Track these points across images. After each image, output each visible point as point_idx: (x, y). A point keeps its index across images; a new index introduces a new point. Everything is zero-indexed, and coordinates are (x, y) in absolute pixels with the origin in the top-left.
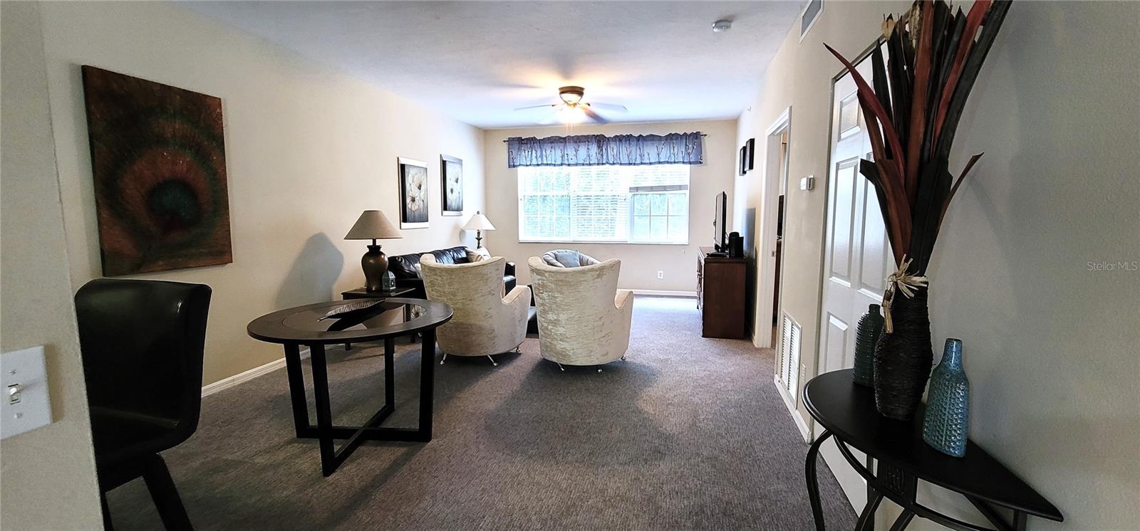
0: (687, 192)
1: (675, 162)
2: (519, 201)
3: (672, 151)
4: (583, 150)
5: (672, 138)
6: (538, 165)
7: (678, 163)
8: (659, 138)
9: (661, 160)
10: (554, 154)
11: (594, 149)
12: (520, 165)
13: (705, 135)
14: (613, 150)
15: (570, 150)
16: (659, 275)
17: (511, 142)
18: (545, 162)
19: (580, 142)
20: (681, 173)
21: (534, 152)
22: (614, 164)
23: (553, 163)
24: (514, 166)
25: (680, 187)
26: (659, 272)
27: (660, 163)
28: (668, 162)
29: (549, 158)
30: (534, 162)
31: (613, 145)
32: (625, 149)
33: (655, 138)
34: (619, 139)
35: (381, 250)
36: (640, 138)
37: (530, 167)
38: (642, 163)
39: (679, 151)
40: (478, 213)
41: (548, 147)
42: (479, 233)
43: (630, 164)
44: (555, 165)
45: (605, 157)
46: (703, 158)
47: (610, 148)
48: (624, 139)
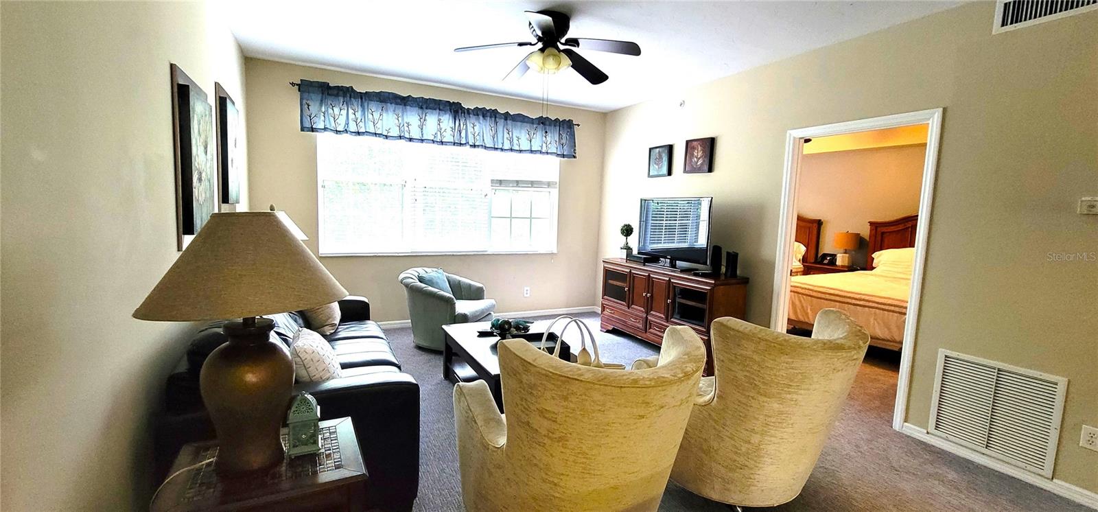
0: (555, 192)
1: (546, 153)
2: (320, 190)
3: (545, 138)
4: (432, 119)
5: (543, 122)
6: (358, 133)
7: (549, 154)
8: (529, 120)
9: (533, 148)
10: (388, 120)
11: (448, 121)
12: (325, 129)
13: (578, 125)
14: (474, 126)
15: (412, 118)
16: (525, 292)
17: (305, 87)
18: (371, 130)
19: (427, 108)
20: (549, 167)
21: (351, 111)
22: (475, 146)
23: (385, 133)
24: (313, 130)
25: (549, 184)
26: (526, 288)
27: (532, 151)
28: (539, 152)
29: (378, 125)
30: (353, 128)
31: (473, 119)
32: (488, 127)
33: (526, 120)
34: (482, 113)
36: (507, 117)
37: (345, 135)
38: (509, 150)
39: (551, 141)
41: (373, 106)
43: (495, 149)
44: (387, 137)
45: (463, 134)
46: (577, 152)
47: (470, 123)
48: (488, 114)
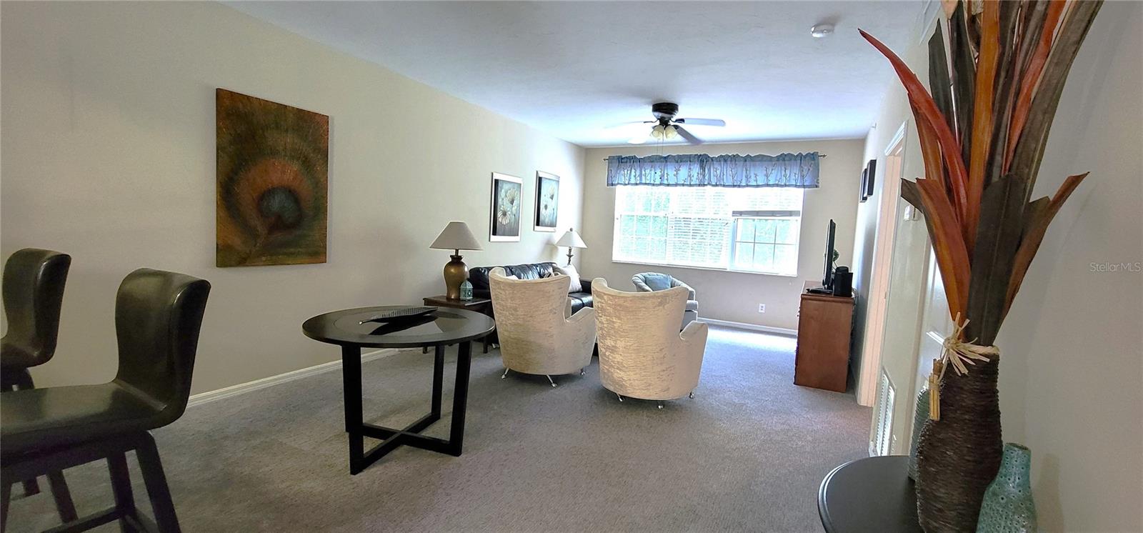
0: (799, 218)
1: (786, 185)
2: (615, 220)
3: (783, 173)
4: (684, 172)
5: (784, 159)
6: (637, 184)
7: (789, 186)
8: (770, 159)
9: (771, 183)
10: (652, 174)
11: (696, 170)
12: (618, 184)
13: (824, 156)
14: (715, 171)
15: (670, 171)
16: (760, 308)
17: (611, 160)
18: (643, 181)
19: (681, 162)
20: (793, 198)
21: (633, 171)
22: (716, 185)
23: (652, 182)
24: (612, 185)
25: (790, 213)
26: (761, 305)
27: (768, 185)
28: (777, 185)
29: (648, 178)
30: (633, 181)
31: (716, 165)
32: (729, 169)
33: (765, 159)
34: (724, 159)
35: (462, 260)
36: (747, 159)
37: (628, 186)
38: (747, 186)
39: (793, 173)
40: (571, 230)
41: (647, 165)
42: (570, 250)
43: (734, 186)
44: (653, 185)
45: (707, 178)
46: (820, 181)
47: (714, 168)
48: (729, 159)
